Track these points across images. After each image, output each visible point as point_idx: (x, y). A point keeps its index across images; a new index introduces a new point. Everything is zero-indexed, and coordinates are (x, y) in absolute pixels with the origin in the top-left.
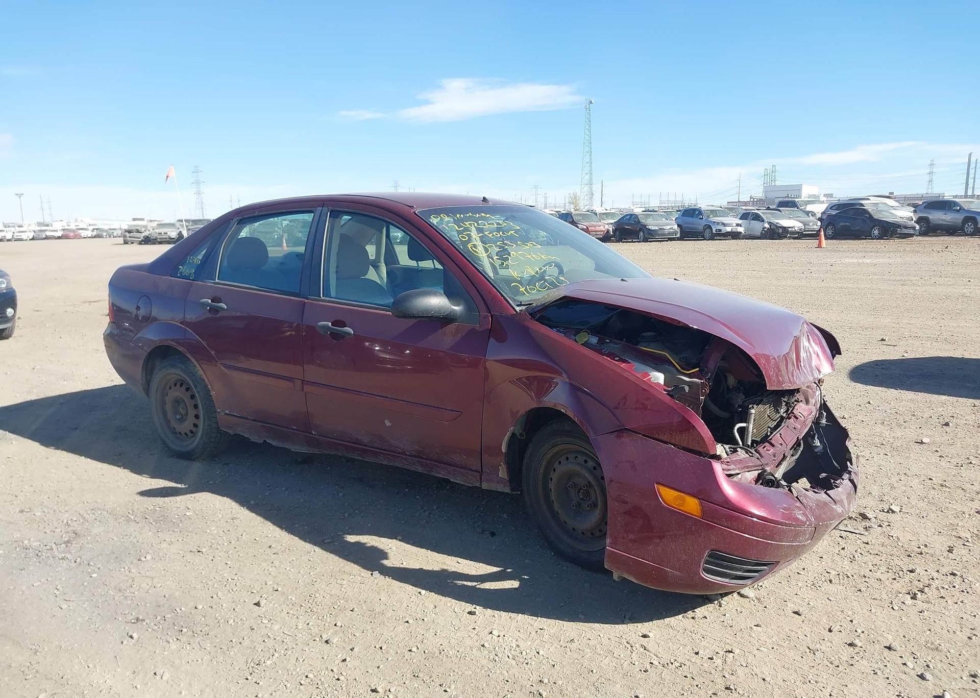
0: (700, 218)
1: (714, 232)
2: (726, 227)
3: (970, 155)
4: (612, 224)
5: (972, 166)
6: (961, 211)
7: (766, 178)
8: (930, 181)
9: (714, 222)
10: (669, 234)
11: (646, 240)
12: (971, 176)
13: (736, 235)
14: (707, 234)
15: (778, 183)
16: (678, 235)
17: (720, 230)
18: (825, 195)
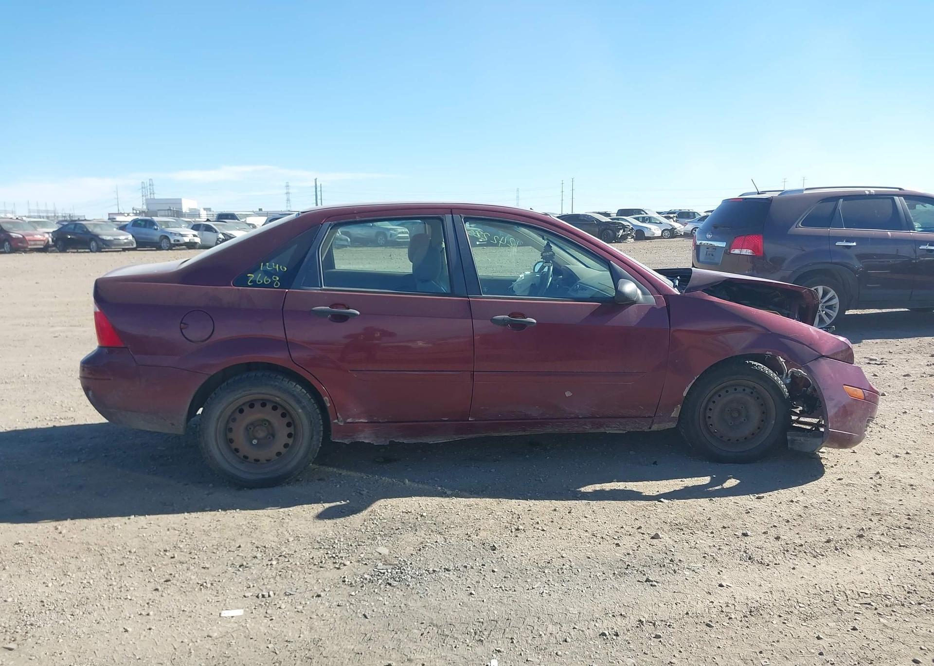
0: (155, 229)
1: (172, 242)
2: (184, 238)
3: (316, 180)
4: (48, 233)
5: (319, 189)
6: (373, 227)
7: (144, 190)
8: (288, 200)
9: (171, 233)
10: (126, 244)
11: (99, 250)
12: (319, 197)
13: (193, 246)
14: (164, 244)
15: (157, 197)
16: (135, 246)
17: (178, 241)
18: (205, 209)
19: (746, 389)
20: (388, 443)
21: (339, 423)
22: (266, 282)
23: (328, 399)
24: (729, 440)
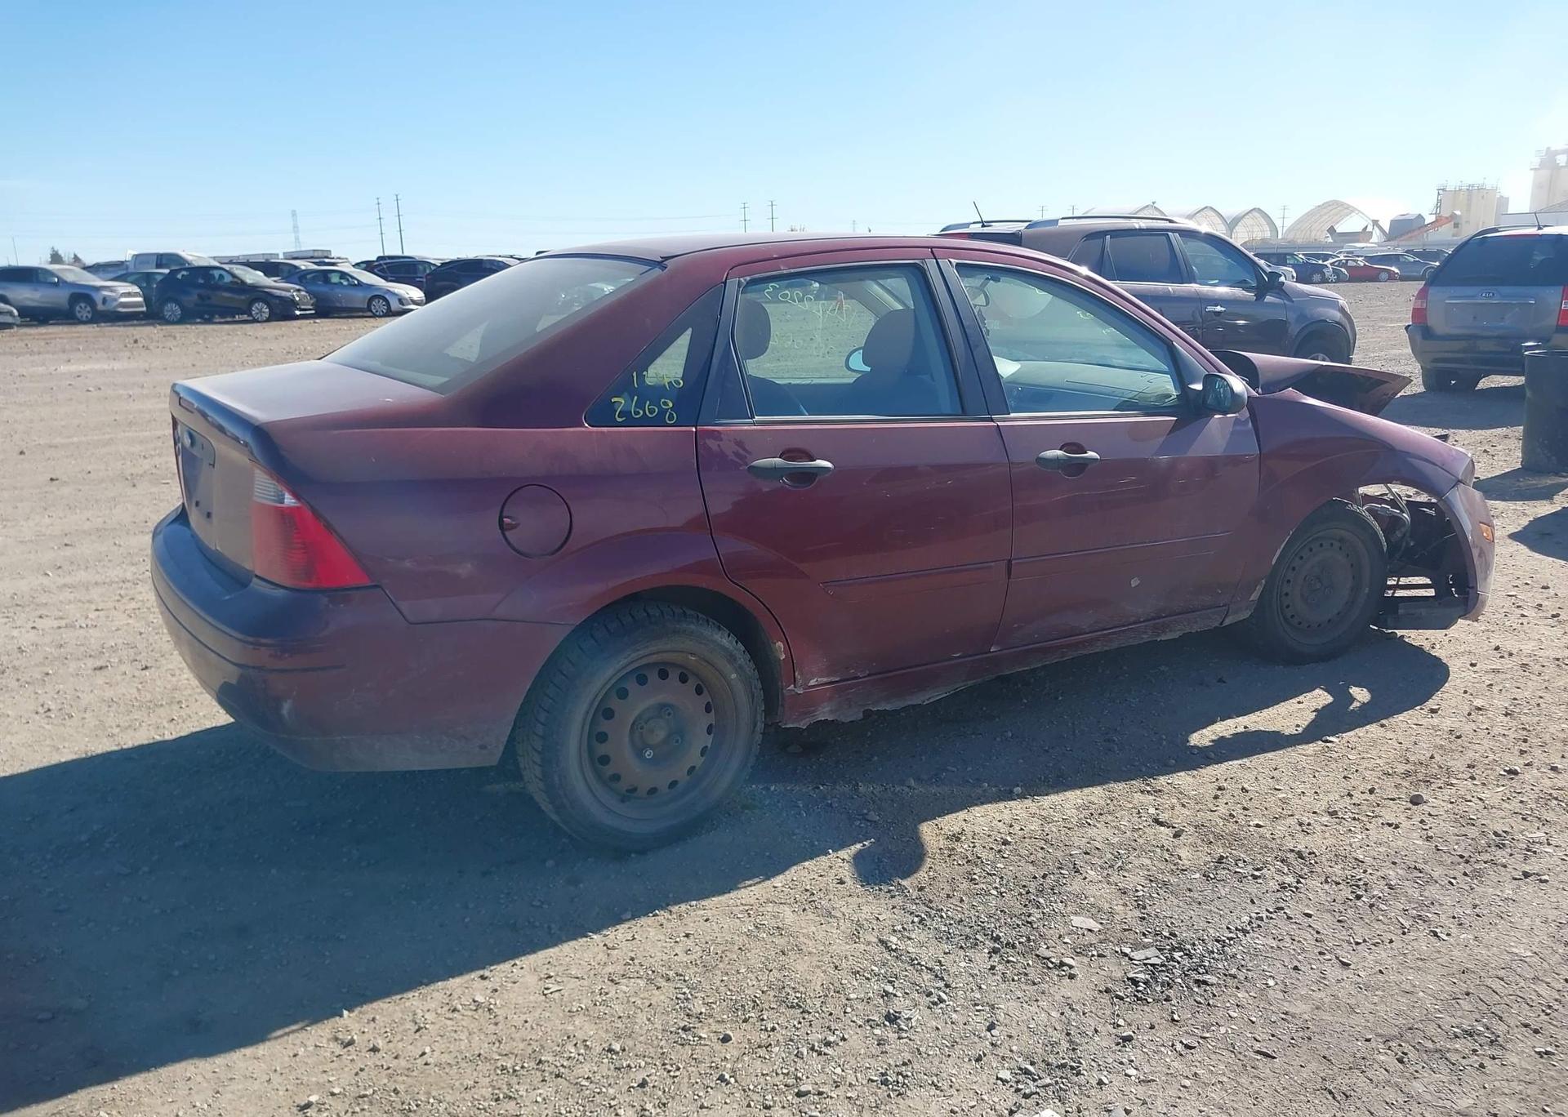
6: (61, 284)
19: (1334, 542)
20: (861, 716)
21: (796, 690)
22: (650, 413)
23: (782, 646)
24: (1319, 625)
